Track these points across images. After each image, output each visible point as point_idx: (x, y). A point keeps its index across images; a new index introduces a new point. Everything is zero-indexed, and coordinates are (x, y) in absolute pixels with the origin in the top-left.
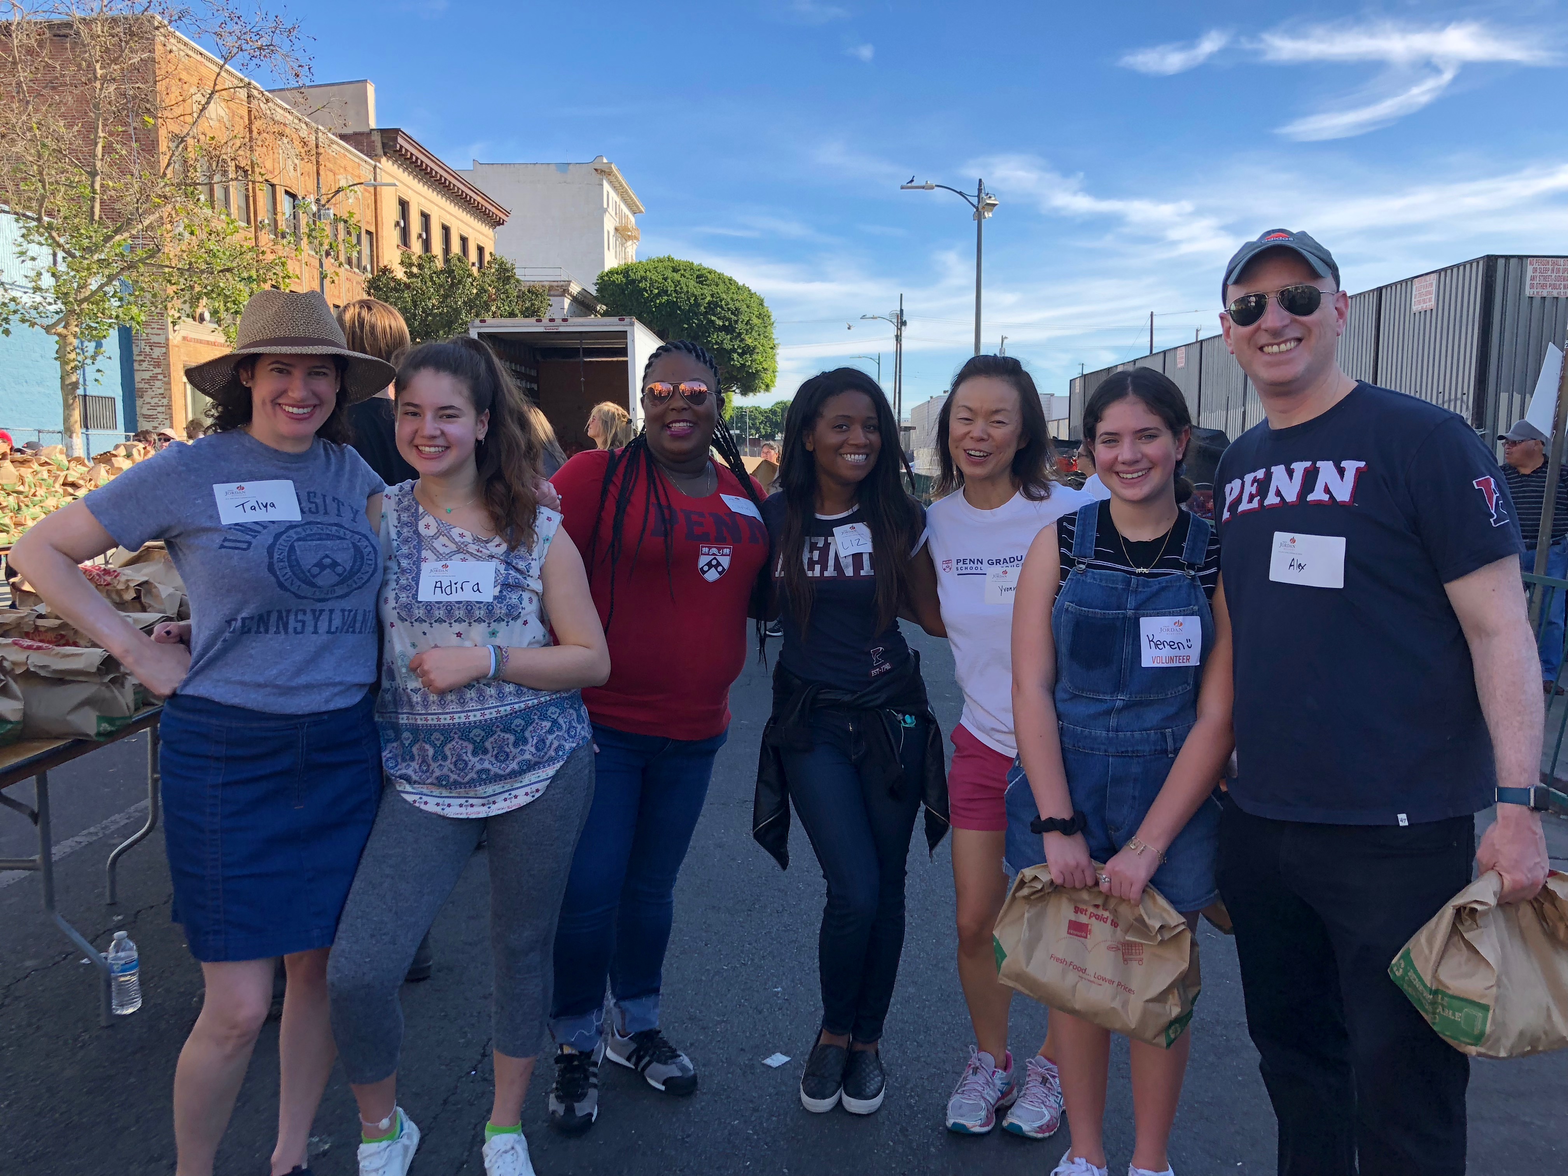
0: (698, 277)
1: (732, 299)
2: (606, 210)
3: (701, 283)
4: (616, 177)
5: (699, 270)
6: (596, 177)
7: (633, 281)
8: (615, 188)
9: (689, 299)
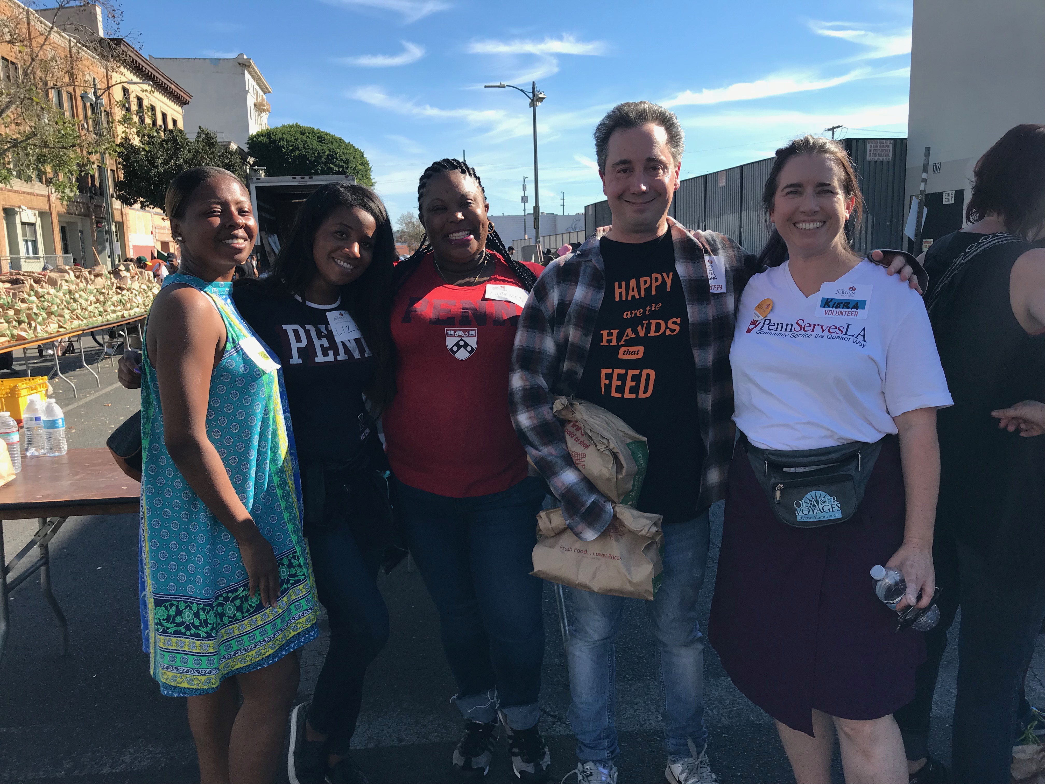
0: (318, 137)
1: (343, 153)
2: (248, 92)
3: (320, 142)
4: (253, 69)
5: (318, 133)
6: (239, 69)
7: (274, 141)
8: (252, 76)
9: (314, 153)
